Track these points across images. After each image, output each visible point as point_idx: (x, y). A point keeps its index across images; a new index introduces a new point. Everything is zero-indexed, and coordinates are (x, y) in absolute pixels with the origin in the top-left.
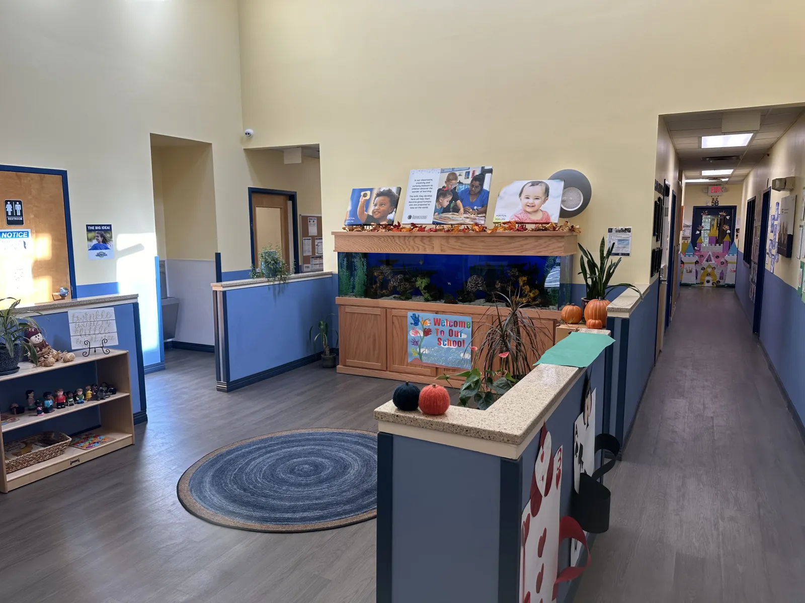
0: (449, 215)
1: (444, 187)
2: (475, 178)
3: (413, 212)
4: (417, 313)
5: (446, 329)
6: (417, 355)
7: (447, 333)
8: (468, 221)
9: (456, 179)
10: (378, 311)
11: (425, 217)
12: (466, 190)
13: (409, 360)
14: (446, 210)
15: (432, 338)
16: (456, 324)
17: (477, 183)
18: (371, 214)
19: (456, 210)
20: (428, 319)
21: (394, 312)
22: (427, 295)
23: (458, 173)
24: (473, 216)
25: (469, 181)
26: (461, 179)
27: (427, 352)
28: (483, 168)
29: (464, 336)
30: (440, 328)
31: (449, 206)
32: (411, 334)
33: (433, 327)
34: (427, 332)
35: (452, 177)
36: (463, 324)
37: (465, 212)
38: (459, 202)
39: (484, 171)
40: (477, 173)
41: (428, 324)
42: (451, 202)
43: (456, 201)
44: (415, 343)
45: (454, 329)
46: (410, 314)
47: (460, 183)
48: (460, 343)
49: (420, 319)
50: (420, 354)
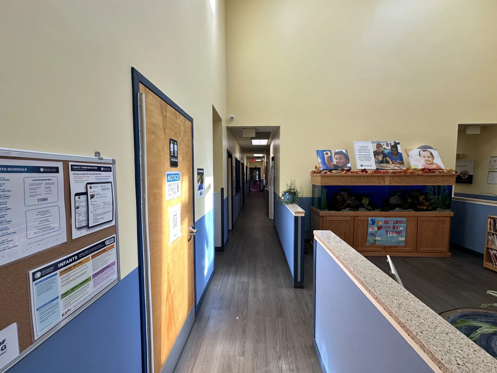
0: (385, 165)
1: (376, 150)
2: (392, 147)
3: (363, 163)
4: (374, 218)
5: (391, 226)
6: (373, 241)
7: (392, 227)
8: (396, 168)
9: (382, 147)
10: (349, 218)
11: (371, 166)
12: (389, 153)
13: (368, 244)
14: (382, 162)
15: (383, 231)
16: (397, 222)
17: (394, 149)
18: (336, 164)
19: (389, 163)
20: (380, 221)
21: (359, 218)
22: (369, 208)
23: (382, 144)
24: (398, 165)
25: (389, 148)
26: (385, 146)
27: (379, 239)
28: (394, 142)
29: (401, 229)
30: (388, 225)
31: (382, 160)
32: (370, 230)
33: (384, 225)
34: (379, 228)
35: (379, 146)
36: (401, 222)
37: (393, 163)
38: (387, 158)
39: (396, 144)
40: (393, 144)
41: (381, 224)
42: (383, 158)
43: (386, 158)
44: (372, 234)
45: (396, 225)
46: (370, 219)
47: (384, 148)
48: (399, 233)
49: (376, 221)
50: (375, 241)
